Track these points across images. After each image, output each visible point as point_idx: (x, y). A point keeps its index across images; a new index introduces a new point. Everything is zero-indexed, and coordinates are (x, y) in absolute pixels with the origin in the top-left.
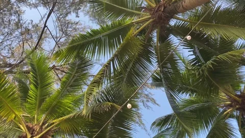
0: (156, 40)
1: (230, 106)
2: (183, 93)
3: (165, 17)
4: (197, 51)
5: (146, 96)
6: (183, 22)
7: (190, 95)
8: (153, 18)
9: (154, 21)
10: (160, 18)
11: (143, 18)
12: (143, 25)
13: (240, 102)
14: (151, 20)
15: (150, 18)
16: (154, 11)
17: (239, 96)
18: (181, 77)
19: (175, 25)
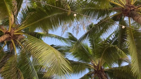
0: (112, 15)
1: (95, 66)
2: (90, 42)
3: (128, 13)
4: (115, 39)
5: (78, 27)
6: (129, 25)
7: (91, 46)
8: (124, 7)
9: (123, 8)
10: (126, 10)
11: (122, 2)
12: (118, 3)
13: (99, 70)
14: (123, 6)
15: (123, 5)
16: (129, 5)
17: (101, 68)
18: (98, 38)
19: (125, 21)
